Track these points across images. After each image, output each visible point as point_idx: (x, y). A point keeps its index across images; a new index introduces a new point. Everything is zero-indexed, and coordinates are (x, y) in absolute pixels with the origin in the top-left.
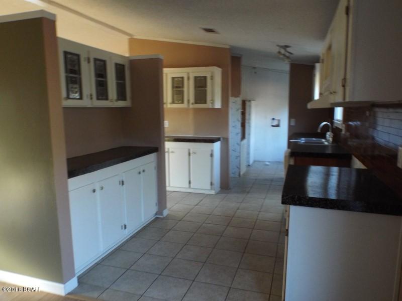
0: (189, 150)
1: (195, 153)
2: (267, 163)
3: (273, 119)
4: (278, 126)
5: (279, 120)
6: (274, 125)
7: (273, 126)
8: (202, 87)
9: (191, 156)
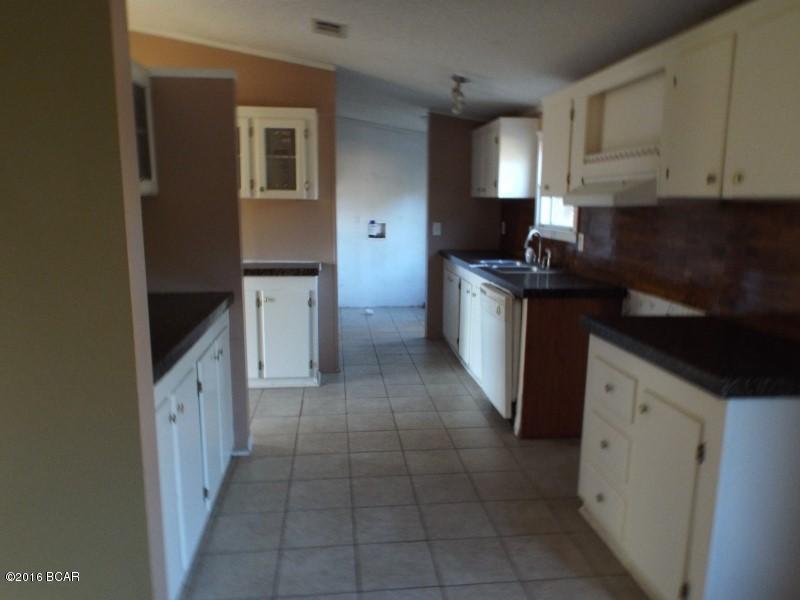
0: (258, 294)
1: (271, 300)
2: (369, 311)
3: (373, 222)
4: (382, 235)
5: (383, 225)
6: (374, 234)
7: (371, 236)
8: (284, 152)
9: (263, 307)
